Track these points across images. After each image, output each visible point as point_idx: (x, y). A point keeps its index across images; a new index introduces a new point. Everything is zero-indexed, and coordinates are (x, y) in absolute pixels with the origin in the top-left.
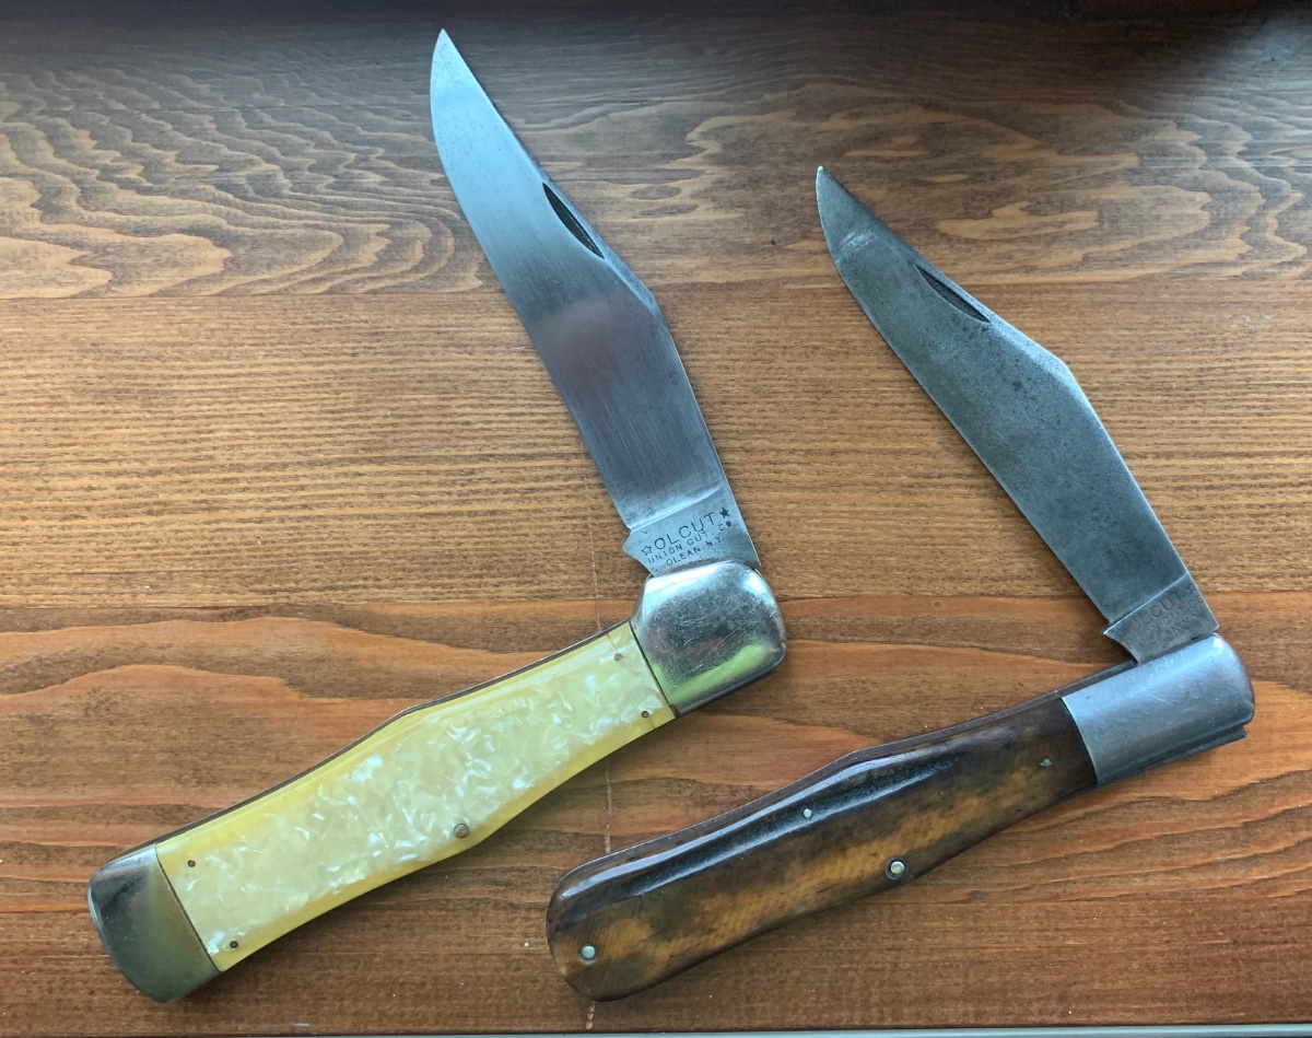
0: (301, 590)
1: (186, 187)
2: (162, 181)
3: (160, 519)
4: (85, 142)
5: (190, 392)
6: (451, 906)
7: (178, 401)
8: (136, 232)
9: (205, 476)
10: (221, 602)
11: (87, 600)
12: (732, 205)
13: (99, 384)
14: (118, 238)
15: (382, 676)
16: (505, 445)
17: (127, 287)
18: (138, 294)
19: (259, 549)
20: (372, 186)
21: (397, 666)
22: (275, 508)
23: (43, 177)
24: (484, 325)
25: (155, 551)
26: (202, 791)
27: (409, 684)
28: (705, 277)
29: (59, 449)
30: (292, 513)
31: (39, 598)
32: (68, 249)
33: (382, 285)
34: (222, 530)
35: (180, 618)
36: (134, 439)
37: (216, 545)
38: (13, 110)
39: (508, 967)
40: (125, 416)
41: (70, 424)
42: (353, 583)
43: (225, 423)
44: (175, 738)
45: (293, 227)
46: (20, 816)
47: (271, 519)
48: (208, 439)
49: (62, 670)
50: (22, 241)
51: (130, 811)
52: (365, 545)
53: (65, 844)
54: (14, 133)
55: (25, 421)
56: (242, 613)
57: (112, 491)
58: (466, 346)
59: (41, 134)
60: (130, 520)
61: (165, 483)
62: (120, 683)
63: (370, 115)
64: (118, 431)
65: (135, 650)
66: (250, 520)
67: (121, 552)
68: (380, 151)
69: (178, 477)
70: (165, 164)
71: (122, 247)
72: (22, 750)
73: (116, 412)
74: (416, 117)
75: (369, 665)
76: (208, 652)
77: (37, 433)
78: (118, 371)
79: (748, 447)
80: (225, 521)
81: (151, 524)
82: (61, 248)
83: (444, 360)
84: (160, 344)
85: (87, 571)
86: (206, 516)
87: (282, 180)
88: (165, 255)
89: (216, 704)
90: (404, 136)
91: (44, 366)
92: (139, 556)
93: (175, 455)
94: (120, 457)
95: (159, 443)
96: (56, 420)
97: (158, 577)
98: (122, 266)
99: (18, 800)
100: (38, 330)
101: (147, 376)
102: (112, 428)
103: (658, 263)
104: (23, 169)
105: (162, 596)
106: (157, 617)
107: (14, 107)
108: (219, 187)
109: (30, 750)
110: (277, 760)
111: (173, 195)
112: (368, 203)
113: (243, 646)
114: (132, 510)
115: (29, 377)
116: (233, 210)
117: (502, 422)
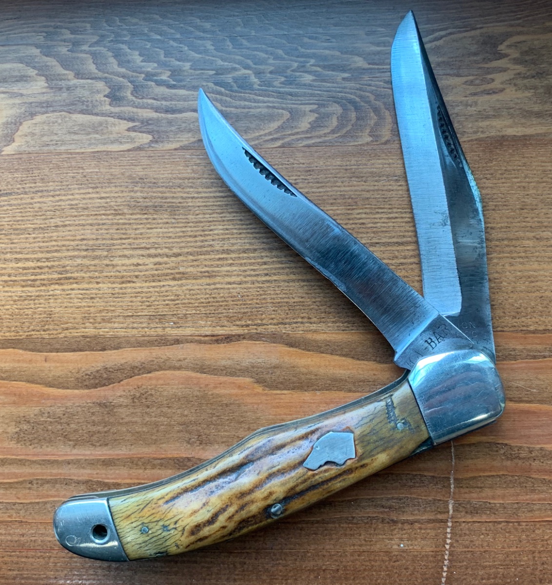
0: (264, 325)
1: (196, 84)
2: (181, 81)
3: (180, 282)
4: (137, 58)
5: (199, 207)
6: (355, 521)
7: (191, 212)
8: (167, 111)
9: (207, 257)
10: (216, 333)
11: (135, 332)
12: (527, 88)
13: (144, 202)
14: (155, 115)
15: (313, 377)
16: (385, 237)
17: (161, 145)
18: (167, 148)
19: (239, 300)
20: (307, 82)
21: (322, 371)
22: (249, 276)
23: (111, 79)
24: (373, 164)
25: (177, 302)
26: (203, 449)
27: (328, 382)
28: (510, 132)
29: (119, 241)
30: (260, 279)
31: (106, 330)
32: (125, 122)
33: (313, 141)
34: (217, 289)
35: (191, 342)
36: (165, 235)
37: (214, 298)
38: (95, 40)
39: (390, 560)
40: (160, 221)
41: (127, 226)
42: (295, 321)
43: (220, 225)
44: (187, 416)
45: (259, 107)
46: (93, 464)
47: (246, 282)
48: (210, 235)
49: (119, 374)
50: (99, 118)
51: (159, 461)
52: (302, 298)
53: (119, 481)
54: (95, 53)
55: (99, 225)
56: (228, 339)
57: (151, 266)
58: (362, 177)
59: (110, 54)
60: (162, 283)
61: (183, 261)
62: (154, 382)
63: (306, 40)
64: (155, 230)
65: (164, 362)
66: (234, 283)
67: (157, 303)
68: (312, 61)
69: (191, 257)
70: (184, 71)
71: (158, 120)
72: (94, 424)
73: (154, 219)
74: (334, 40)
75: (304, 370)
76: (207, 363)
77: (106, 232)
78: (155, 195)
79: (538, 237)
80: (219, 283)
81: (174, 286)
82: (122, 121)
83: (349, 186)
84: (180, 179)
85: (135, 314)
86: (208, 281)
87: (254, 79)
88: (184, 125)
89: (212, 395)
90: (327, 52)
91: (111, 192)
92: (167, 305)
93: (189, 244)
94: (156, 246)
95: (180, 237)
96: (118, 224)
97: (179, 318)
98: (158, 132)
99: (91, 454)
100: (108, 170)
101: (173, 197)
102: (151, 228)
103: (481, 124)
104: (100, 74)
105: (180, 329)
106: (177, 342)
107: (96, 38)
108: (216, 84)
109: (99, 424)
110: (249, 429)
111: (188, 89)
112: (305, 93)
113: (229, 359)
114: (163, 278)
115: (101, 198)
116: (224, 98)
117: (384, 223)
